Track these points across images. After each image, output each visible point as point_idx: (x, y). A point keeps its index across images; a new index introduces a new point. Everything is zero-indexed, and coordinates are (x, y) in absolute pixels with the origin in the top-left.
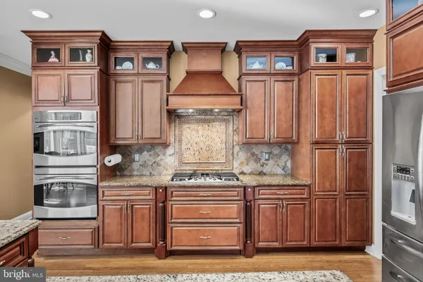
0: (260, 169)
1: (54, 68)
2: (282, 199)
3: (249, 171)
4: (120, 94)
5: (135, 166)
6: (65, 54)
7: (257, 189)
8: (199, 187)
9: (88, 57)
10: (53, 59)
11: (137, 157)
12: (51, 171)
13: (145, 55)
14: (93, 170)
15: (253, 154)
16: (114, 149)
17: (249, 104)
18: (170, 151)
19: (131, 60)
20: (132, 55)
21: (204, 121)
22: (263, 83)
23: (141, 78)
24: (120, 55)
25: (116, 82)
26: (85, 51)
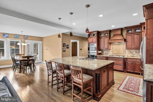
0: (133, 55)
1: (91, 37)
2: (134, 61)
3: (130, 56)
4: (101, 40)
5: (104, 53)
6: (92, 35)
7: (127, 59)
8: (114, 57)
9: (95, 35)
10: (91, 36)
11: (104, 52)
12: (90, 53)
13: (105, 33)
14: (96, 53)
15: (131, 52)
16: (100, 50)
17: (127, 40)
18: (111, 51)
19: (103, 34)
20: (103, 33)
21: (118, 44)
22: (131, 36)
23: (104, 37)
24: (101, 34)
25: (100, 38)
26: (95, 34)
